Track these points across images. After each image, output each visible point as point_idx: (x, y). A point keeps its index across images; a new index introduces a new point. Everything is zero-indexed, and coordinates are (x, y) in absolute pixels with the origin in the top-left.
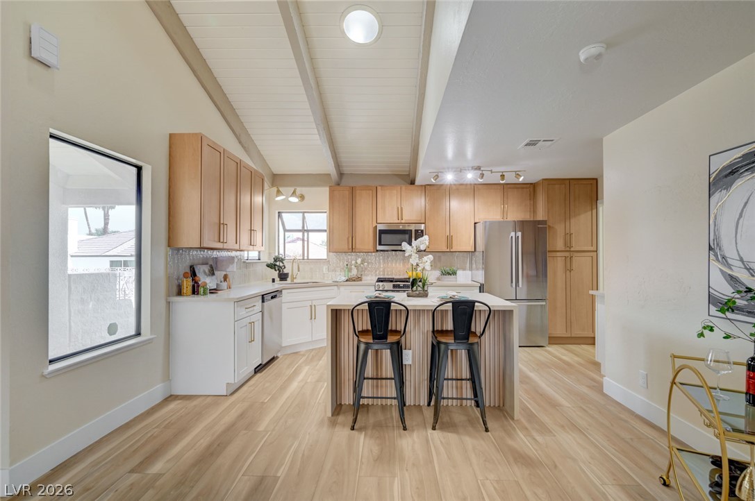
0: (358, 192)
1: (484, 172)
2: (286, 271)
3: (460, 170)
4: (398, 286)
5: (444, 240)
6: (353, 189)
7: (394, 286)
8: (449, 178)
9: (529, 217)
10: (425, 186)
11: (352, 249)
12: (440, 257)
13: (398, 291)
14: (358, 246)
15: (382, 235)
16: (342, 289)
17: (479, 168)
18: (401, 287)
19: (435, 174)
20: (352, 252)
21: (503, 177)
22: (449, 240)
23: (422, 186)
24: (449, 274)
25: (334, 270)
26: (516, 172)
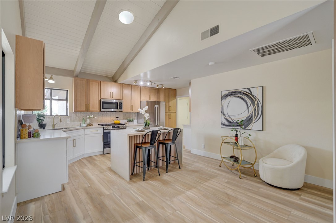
0: (90, 82)
1: (152, 83)
2: (44, 123)
3: (145, 81)
4: (114, 127)
5: (130, 107)
6: (88, 81)
7: (113, 127)
8: (141, 83)
9: (157, 100)
10: (122, 84)
11: (88, 111)
12: (126, 114)
13: (114, 129)
14: (91, 109)
15: (104, 104)
16: (86, 130)
17: (151, 81)
18: (116, 128)
19: (135, 81)
20: (88, 112)
21: (158, 86)
22: (132, 107)
23: (121, 84)
24: (131, 121)
25: (74, 121)
26: (162, 85)
